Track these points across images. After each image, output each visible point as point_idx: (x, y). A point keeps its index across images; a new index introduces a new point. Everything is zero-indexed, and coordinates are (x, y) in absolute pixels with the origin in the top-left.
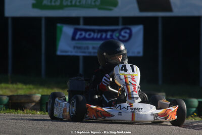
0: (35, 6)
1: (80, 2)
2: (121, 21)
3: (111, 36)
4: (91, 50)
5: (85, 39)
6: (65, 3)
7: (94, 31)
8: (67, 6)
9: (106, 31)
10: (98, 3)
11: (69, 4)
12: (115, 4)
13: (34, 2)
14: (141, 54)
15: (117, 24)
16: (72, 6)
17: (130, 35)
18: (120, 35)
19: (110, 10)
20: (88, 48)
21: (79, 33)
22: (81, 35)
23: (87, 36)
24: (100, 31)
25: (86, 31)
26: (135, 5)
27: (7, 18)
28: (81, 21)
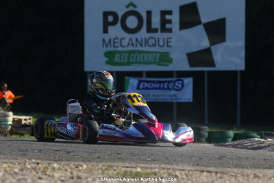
0: (107, 63)
1: (143, 59)
2: (175, 75)
3: (168, 86)
4: (152, 97)
5: (147, 88)
6: (131, 61)
7: (154, 82)
8: (133, 63)
9: (163, 82)
10: (157, 61)
11: (135, 61)
12: (171, 61)
13: (107, 59)
14: (191, 100)
15: (172, 77)
16: (137, 63)
17: (183, 85)
18: (175, 85)
19: (167, 65)
20: (149, 95)
21: (142, 84)
22: (144, 85)
23: (149, 86)
24: (158, 82)
25: (148, 82)
26: (186, 62)
27: (86, 72)
28: (144, 75)
